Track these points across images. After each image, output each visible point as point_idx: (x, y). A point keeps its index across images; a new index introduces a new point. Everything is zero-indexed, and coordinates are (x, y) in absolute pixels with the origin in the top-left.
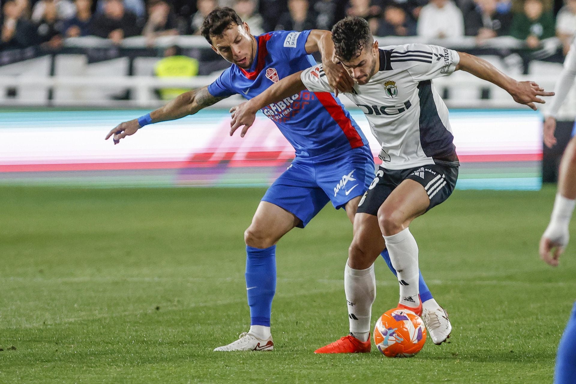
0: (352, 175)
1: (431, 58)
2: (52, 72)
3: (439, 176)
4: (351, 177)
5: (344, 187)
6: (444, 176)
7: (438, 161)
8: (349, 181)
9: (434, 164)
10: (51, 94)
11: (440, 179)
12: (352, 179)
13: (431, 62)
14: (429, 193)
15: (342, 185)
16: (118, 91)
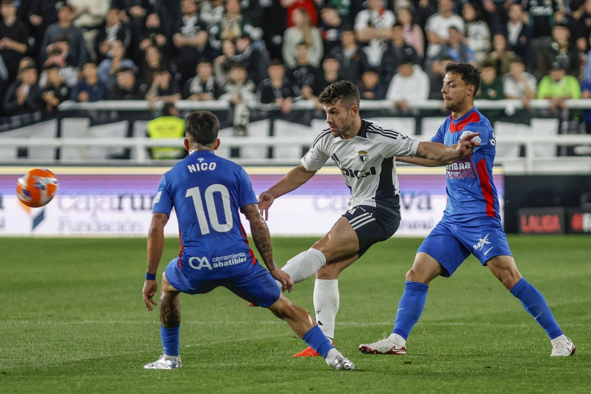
0: (487, 239)
1: (397, 136)
2: (59, 134)
3: (368, 213)
4: (486, 240)
5: (482, 248)
6: (371, 214)
7: (380, 206)
8: (485, 244)
9: (376, 207)
10: (58, 153)
11: (367, 216)
12: (488, 243)
13: (395, 138)
14: (352, 225)
15: (480, 247)
16: (120, 151)
